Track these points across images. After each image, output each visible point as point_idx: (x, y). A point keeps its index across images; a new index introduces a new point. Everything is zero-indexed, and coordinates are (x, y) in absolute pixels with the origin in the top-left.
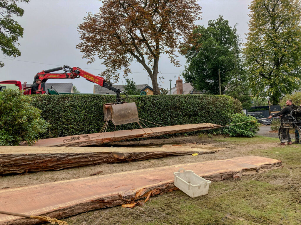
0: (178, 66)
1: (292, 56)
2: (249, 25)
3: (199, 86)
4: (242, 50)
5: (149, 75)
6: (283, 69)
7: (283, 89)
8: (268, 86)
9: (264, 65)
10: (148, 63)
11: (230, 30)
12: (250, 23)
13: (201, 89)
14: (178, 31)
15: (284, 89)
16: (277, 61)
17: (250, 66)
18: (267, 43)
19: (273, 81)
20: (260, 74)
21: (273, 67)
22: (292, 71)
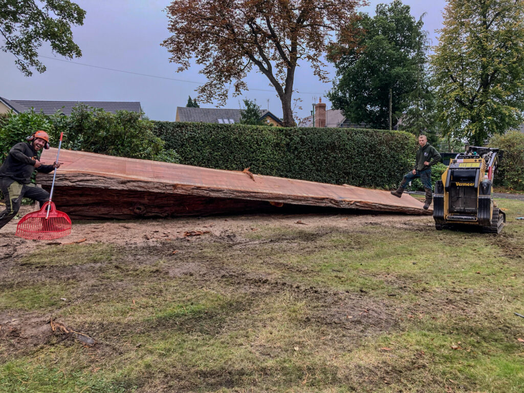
0: (325, 80)
1: (510, 72)
2: (444, 16)
3: (356, 115)
4: (430, 58)
5: (277, 94)
6: (494, 92)
7: (490, 126)
8: (468, 121)
9: (464, 84)
10: (277, 74)
11: (412, 22)
12: (445, 12)
13: (358, 121)
14: (327, 22)
15: (492, 126)
16: (485, 80)
17: (441, 85)
18: (472, 48)
19: (476, 113)
20: (456, 100)
21: (477, 89)
22: (508, 96)
